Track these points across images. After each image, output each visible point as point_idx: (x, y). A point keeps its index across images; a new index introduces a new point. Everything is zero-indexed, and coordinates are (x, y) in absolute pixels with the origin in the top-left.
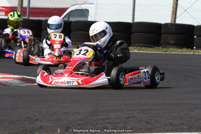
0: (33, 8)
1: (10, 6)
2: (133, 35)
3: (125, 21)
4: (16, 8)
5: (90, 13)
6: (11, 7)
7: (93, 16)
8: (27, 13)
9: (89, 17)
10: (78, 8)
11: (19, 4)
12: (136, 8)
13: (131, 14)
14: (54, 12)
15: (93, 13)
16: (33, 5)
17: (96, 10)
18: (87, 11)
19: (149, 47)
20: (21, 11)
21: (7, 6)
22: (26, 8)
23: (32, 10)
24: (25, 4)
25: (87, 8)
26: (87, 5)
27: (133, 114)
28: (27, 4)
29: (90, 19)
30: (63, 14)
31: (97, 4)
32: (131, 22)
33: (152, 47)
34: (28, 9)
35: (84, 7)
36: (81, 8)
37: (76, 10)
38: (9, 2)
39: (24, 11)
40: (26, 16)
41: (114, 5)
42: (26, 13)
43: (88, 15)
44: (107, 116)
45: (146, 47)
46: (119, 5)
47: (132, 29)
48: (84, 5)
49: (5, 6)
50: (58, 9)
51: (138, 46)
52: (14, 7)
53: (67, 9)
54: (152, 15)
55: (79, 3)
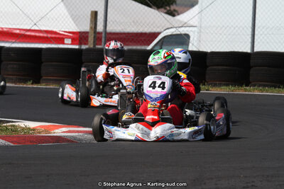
0: (110, 33)
1: (78, 30)
2: (252, 69)
3: (240, 51)
4: (87, 33)
5: (191, 39)
6: (80, 32)
7: (195, 44)
8: (103, 40)
9: (190, 45)
10: (174, 33)
11: (91, 28)
12: (256, 32)
13: (250, 40)
14: (141, 38)
15: (195, 39)
16: (110, 28)
17: (200, 36)
18: (187, 36)
19: (275, 87)
20: (94, 37)
21: (75, 31)
22: (102, 33)
23: (110, 36)
24: (100, 28)
25: (187, 33)
26: (188, 28)
27: (253, 182)
28: (102, 28)
29: (192, 48)
30: (153, 40)
31: (201, 27)
32: (249, 51)
33: (279, 87)
34: (103, 35)
35: (183, 31)
36: (179, 33)
37: (171, 36)
38: (77, 25)
39: (98, 38)
40: (101, 45)
41: (226, 28)
42: (101, 40)
43: (189, 42)
44: (216, 184)
45: (271, 86)
46: (232, 28)
47: (251, 61)
48: (183, 29)
49: (71, 30)
50: (145, 34)
51: (259, 86)
52: (84, 32)
53: (159, 34)
54: (280, 42)
55: (176, 25)
